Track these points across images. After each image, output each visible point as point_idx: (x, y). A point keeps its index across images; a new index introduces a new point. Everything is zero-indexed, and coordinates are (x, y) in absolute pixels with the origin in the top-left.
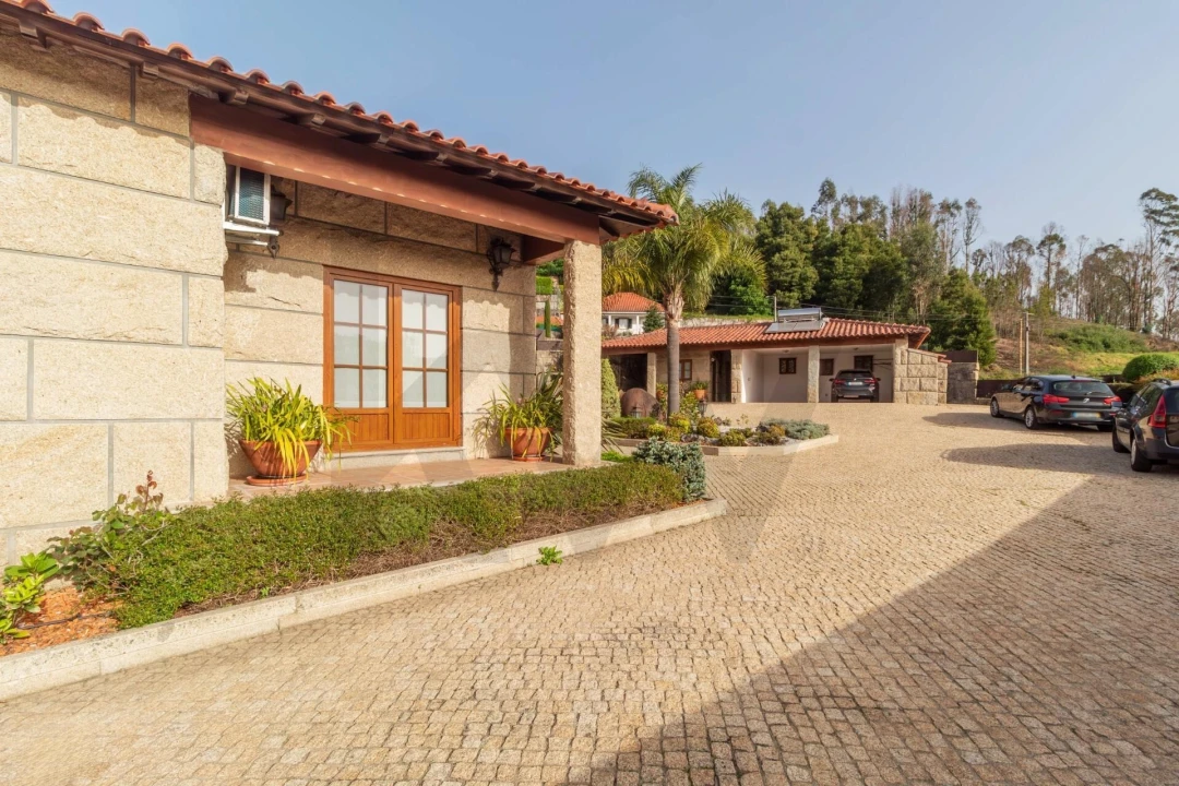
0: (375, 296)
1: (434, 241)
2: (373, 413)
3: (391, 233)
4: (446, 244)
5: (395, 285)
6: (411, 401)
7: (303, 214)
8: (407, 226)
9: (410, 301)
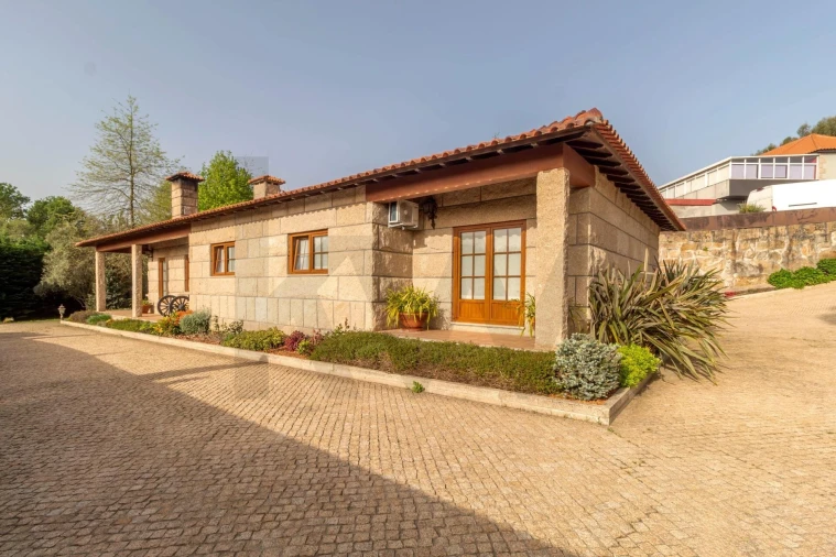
0: (480, 237)
1: (508, 195)
2: (479, 303)
3: (483, 199)
4: (515, 194)
5: (490, 228)
6: (499, 296)
7: (445, 205)
8: (491, 192)
9: (500, 236)
